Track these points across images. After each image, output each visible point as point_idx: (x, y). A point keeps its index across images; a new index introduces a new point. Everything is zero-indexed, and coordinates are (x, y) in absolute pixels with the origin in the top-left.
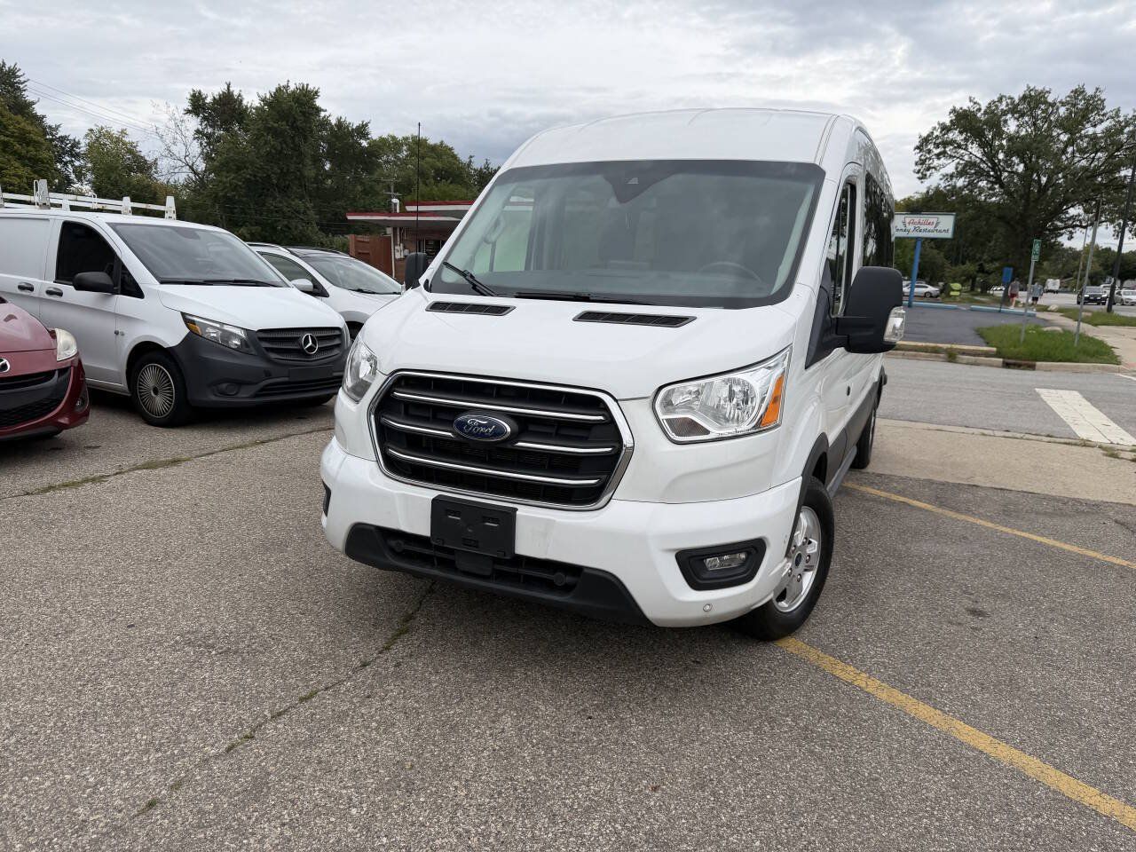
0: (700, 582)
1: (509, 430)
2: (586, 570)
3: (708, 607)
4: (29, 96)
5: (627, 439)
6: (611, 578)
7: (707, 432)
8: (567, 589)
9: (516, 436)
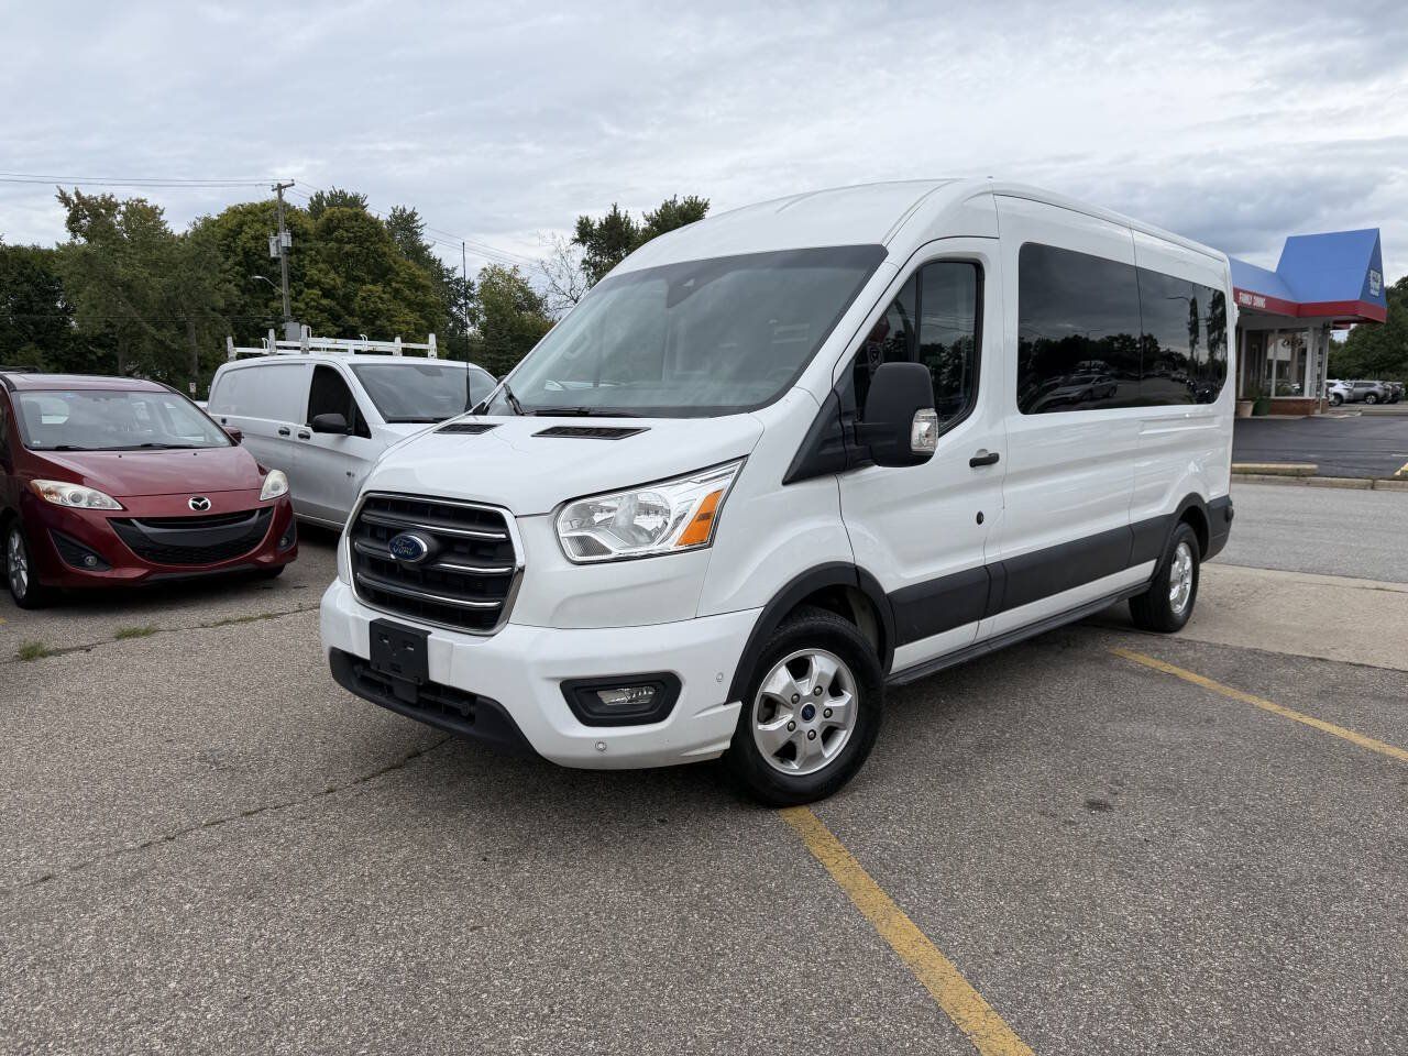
0: (589, 716)
1: (425, 549)
2: (479, 699)
3: (601, 746)
4: (425, 240)
5: (520, 561)
6: (498, 707)
7: (609, 552)
8: (470, 719)
9: (434, 556)
